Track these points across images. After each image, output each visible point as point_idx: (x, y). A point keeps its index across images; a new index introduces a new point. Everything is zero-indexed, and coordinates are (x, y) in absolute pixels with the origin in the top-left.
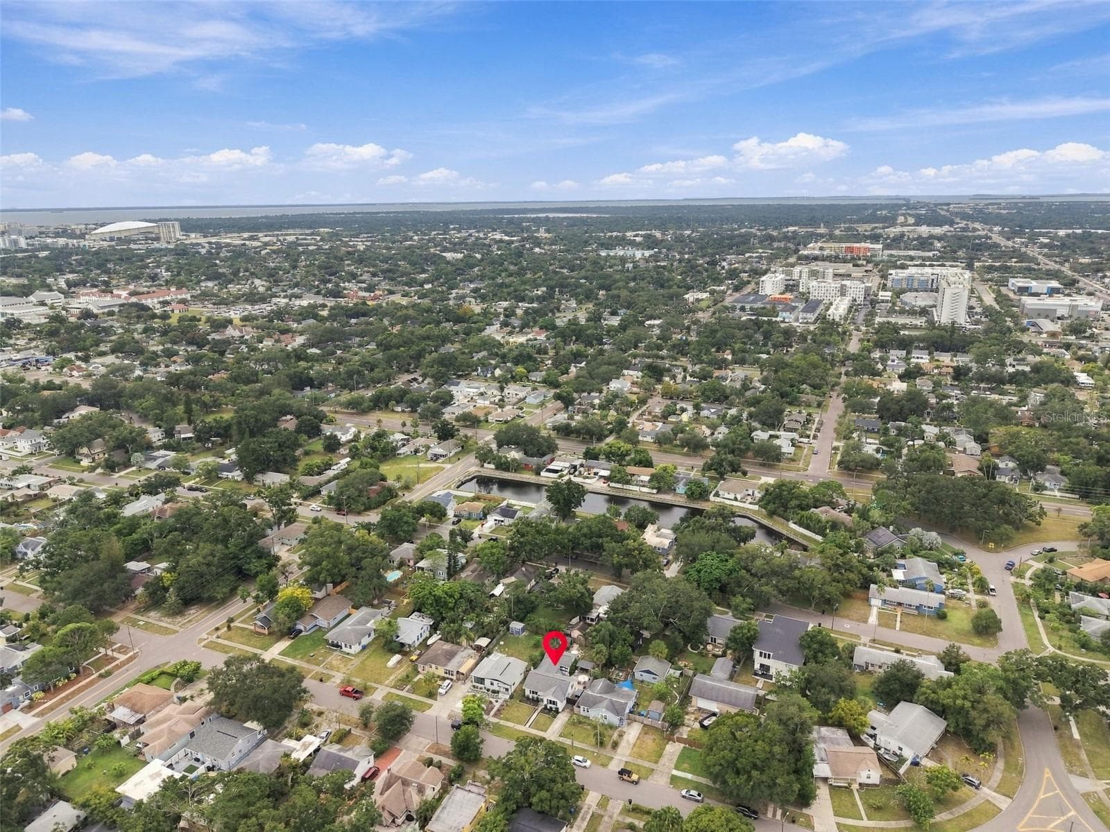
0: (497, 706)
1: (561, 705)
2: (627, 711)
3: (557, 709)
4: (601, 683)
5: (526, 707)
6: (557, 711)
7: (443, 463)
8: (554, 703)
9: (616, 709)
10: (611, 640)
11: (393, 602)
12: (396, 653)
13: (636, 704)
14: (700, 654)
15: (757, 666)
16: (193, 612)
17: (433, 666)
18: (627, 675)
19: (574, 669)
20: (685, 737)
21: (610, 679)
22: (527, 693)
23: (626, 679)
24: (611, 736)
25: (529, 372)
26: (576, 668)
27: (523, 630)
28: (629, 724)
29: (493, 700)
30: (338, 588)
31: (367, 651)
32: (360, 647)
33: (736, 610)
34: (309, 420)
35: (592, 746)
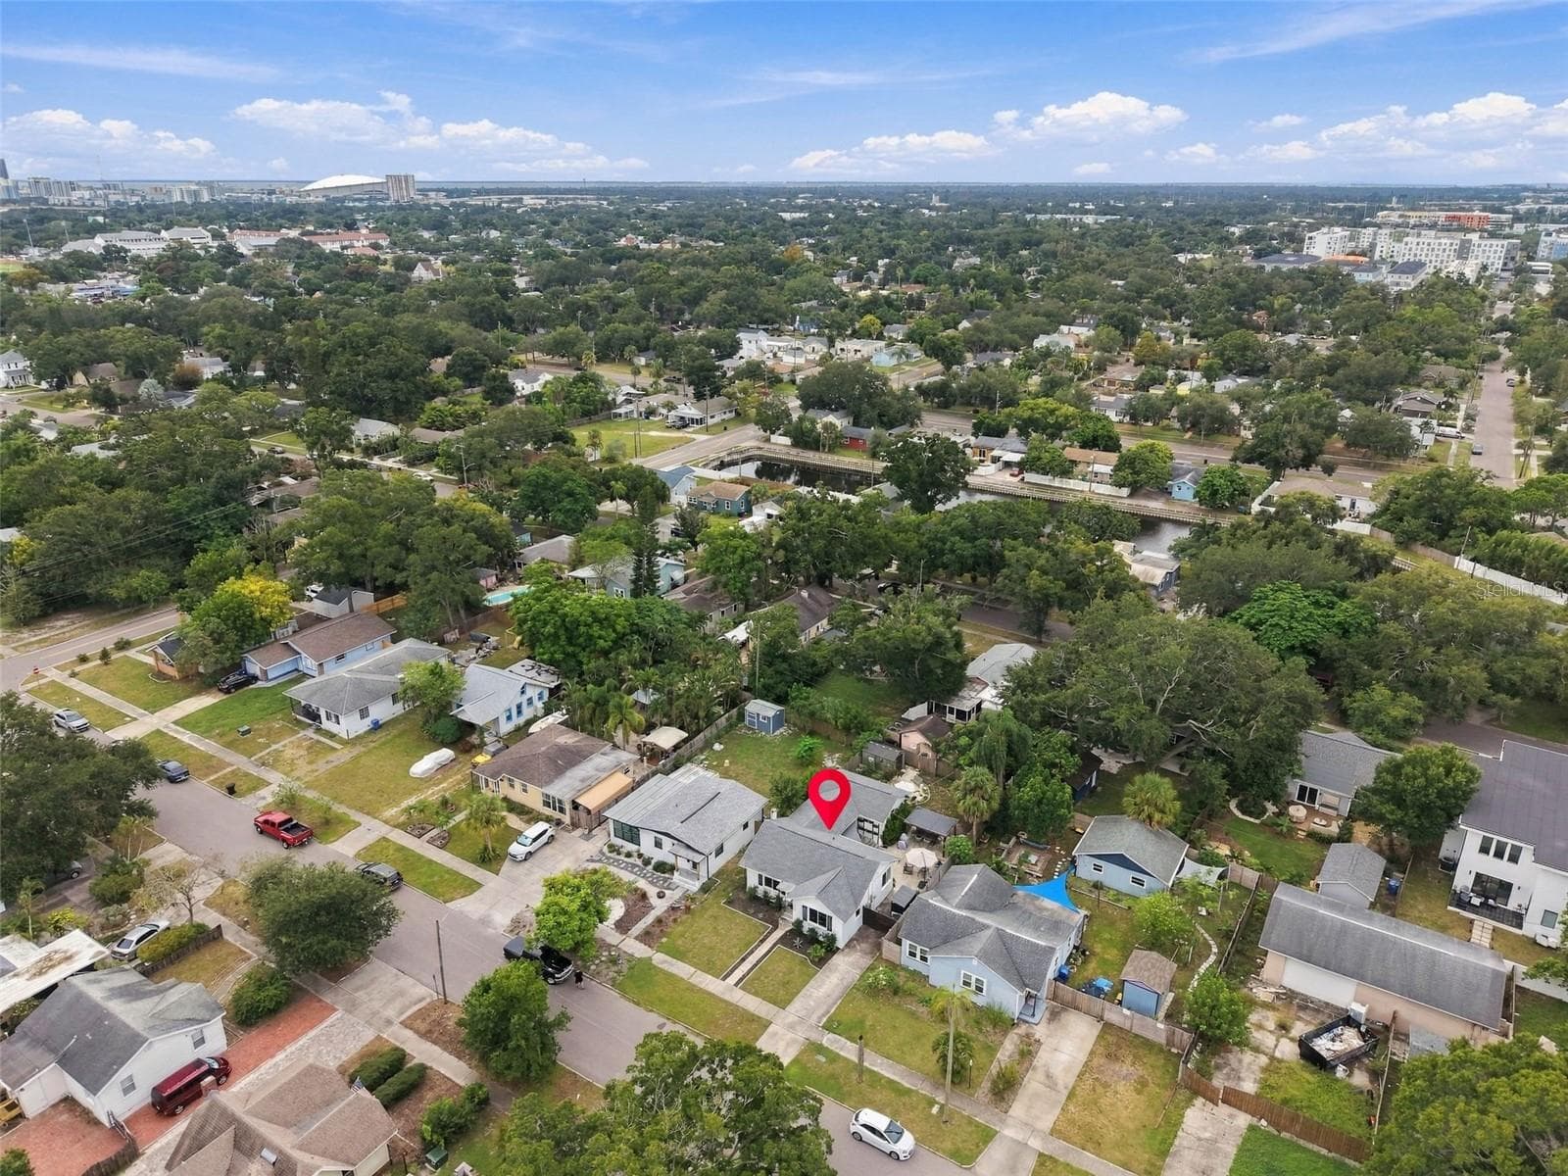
0: (660, 907)
1: (844, 929)
2: (1051, 974)
3: (832, 939)
4: (972, 876)
5: (744, 922)
6: (830, 948)
7: (694, 432)
8: (823, 920)
9: (1015, 964)
10: (1012, 761)
11: (493, 640)
12: (444, 744)
13: (1080, 951)
14: (1271, 826)
15: (1463, 880)
16: (61, 624)
17: (517, 783)
18: (1051, 864)
19: (896, 829)
20: (1249, 1087)
21: (999, 869)
22: (752, 881)
23: (1047, 875)
24: (991, 1050)
25: (884, 324)
26: (905, 828)
27: (779, 721)
28: (1054, 1015)
29: (652, 892)
30: (386, 604)
31: (381, 735)
32: (365, 725)
33: (1367, 724)
34: (470, 354)
35: (926, 1076)
